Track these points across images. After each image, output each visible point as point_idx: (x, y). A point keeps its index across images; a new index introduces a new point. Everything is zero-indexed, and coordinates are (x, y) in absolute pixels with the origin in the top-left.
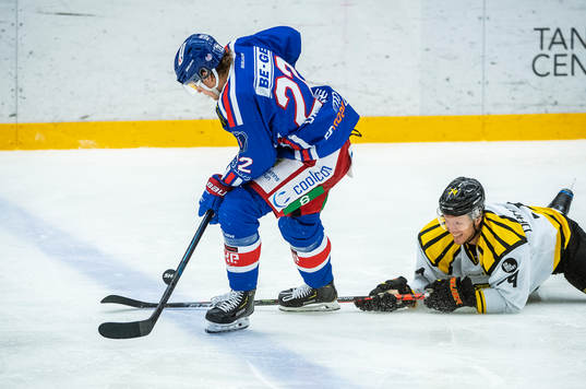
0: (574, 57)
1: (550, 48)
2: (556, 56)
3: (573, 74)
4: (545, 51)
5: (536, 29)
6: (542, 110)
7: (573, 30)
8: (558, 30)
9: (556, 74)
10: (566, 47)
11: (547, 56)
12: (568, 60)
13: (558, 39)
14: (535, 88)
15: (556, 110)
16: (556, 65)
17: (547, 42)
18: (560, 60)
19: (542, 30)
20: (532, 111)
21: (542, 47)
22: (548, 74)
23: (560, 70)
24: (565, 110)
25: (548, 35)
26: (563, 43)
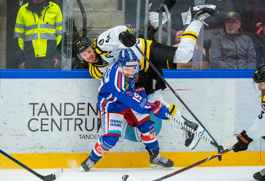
0: (53, 120)
1: (38, 115)
2: (42, 119)
3: (52, 130)
4: (36, 117)
5: (30, 104)
6: (34, 151)
7: (52, 104)
8: (43, 104)
9: (42, 130)
10: (48, 115)
11: (37, 120)
12: (49, 122)
13: (43, 110)
14: (30, 139)
15: (42, 151)
16: (42, 125)
17: (37, 112)
18: (44, 122)
19: (34, 104)
20: (28, 151)
21: (34, 115)
22: (38, 129)
23: (44, 128)
24: (47, 151)
25: (37, 108)
26: (46, 112)
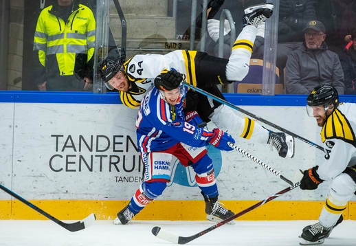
0: (81, 157)
1: (63, 150)
2: (67, 156)
3: (80, 170)
4: (60, 152)
5: (52, 136)
6: (56, 197)
7: (81, 137)
8: (70, 137)
9: (67, 170)
10: (75, 150)
11: (61, 157)
12: (76, 159)
13: (69, 143)
14: (51, 180)
15: (67, 197)
16: (67, 163)
17: (61, 146)
18: (70, 159)
19: (57, 136)
20: (49, 197)
21: (57, 151)
22: (62, 169)
23: (71, 167)
24: (74, 197)
25: (62, 141)
26: (73, 146)
